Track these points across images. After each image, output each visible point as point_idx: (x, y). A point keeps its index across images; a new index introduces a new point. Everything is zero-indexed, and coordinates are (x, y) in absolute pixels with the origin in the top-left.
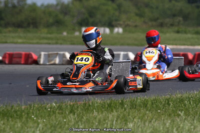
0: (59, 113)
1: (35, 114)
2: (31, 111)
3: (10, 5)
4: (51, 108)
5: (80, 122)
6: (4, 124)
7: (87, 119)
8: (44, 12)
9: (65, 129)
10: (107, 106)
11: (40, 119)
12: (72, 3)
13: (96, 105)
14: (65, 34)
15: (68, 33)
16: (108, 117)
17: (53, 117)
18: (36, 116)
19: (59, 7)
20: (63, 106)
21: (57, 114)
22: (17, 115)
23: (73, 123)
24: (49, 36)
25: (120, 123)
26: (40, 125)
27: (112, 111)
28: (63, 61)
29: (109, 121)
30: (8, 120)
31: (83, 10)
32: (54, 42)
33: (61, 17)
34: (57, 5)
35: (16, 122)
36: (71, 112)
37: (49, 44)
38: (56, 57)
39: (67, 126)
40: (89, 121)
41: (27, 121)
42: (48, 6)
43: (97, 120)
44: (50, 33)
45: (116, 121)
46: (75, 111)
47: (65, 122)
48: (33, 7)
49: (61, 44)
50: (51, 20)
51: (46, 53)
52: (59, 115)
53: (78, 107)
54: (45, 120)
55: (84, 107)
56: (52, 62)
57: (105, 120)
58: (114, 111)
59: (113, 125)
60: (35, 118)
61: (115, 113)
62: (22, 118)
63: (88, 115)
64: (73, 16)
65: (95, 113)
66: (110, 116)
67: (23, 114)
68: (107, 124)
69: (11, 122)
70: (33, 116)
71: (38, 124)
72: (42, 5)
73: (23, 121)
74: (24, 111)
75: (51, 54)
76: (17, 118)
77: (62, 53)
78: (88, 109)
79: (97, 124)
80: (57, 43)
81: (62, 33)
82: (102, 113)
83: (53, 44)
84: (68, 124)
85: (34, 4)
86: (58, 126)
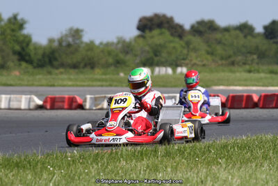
3: (64, 44)
8: (103, 51)
15: (125, 74)
19: (120, 46)
31: (147, 48)
33: (122, 56)
34: (118, 42)
42: (107, 44)
48: (91, 46)
50: (111, 60)
64: (136, 56)
72: (101, 43)
85: (92, 42)
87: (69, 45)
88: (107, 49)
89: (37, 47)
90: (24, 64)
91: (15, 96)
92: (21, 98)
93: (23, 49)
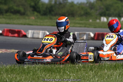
0: (83, 70)
1: (68, 71)
2: (66, 68)
4: (78, 67)
5: (96, 76)
6: (49, 76)
7: (101, 74)
8: (79, 7)
9: (86, 80)
10: (113, 67)
11: (72, 73)
12: (96, 2)
13: (106, 66)
14: (91, 21)
16: (114, 73)
17: (79, 73)
18: (69, 72)
19: (88, 5)
20: (86, 66)
21: (82, 70)
22: (57, 71)
23: (92, 77)
24: (81, 22)
25: (121, 77)
26: (71, 77)
27: (117, 70)
28: (89, 37)
29: (114, 76)
30: (52, 74)
31: (102, 7)
32: (84, 26)
33: (89, 10)
34: (87, 3)
35: (57, 75)
36: (91, 70)
37: (81, 27)
38: (84, 35)
39: (88, 78)
40: (102, 76)
41: (63, 74)
42: (81, 4)
43: (107, 75)
44: (82, 20)
45: (119, 76)
46: (93, 69)
47: (87, 76)
48: (72, 4)
49: (88, 27)
51: (78, 33)
52: (83, 71)
53: (95, 67)
54: (74, 74)
55: (99, 67)
56: (82, 38)
57: (111, 75)
58: (118, 70)
59: (116, 78)
60: (68, 73)
61: (118, 71)
62: (61, 72)
63: (101, 72)
64: (97, 10)
65: (106, 71)
66: (115, 73)
67: (61, 70)
68: (113, 78)
69: (53, 75)
70: (67, 72)
71: (70, 77)
72: (78, 3)
73: (61, 75)
74: (62, 69)
75: (81, 33)
76: (57, 73)
77: (88, 33)
78: (101, 68)
79: (106, 77)
80: (85, 27)
81: (89, 20)
82: (110, 71)
83: (83, 27)
84: (89, 77)
86: (83, 78)
87: (60, 4)
88: (81, 6)
89: (43, 4)
90: (36, 13)
91: (36, 31)
92: (40, 32)
93: (36, 5)
